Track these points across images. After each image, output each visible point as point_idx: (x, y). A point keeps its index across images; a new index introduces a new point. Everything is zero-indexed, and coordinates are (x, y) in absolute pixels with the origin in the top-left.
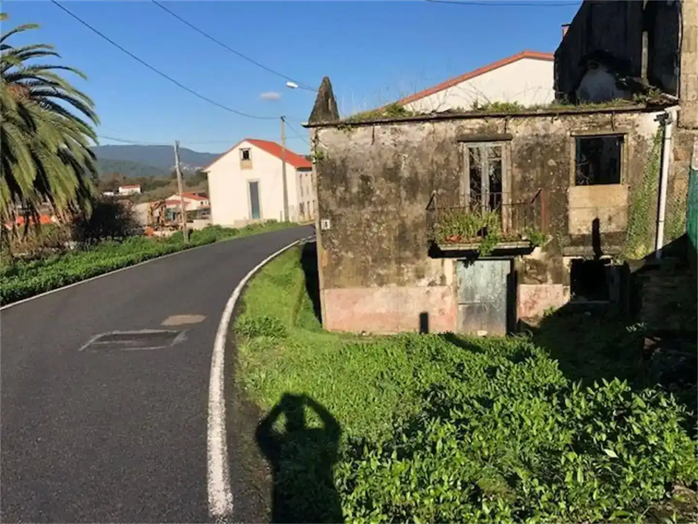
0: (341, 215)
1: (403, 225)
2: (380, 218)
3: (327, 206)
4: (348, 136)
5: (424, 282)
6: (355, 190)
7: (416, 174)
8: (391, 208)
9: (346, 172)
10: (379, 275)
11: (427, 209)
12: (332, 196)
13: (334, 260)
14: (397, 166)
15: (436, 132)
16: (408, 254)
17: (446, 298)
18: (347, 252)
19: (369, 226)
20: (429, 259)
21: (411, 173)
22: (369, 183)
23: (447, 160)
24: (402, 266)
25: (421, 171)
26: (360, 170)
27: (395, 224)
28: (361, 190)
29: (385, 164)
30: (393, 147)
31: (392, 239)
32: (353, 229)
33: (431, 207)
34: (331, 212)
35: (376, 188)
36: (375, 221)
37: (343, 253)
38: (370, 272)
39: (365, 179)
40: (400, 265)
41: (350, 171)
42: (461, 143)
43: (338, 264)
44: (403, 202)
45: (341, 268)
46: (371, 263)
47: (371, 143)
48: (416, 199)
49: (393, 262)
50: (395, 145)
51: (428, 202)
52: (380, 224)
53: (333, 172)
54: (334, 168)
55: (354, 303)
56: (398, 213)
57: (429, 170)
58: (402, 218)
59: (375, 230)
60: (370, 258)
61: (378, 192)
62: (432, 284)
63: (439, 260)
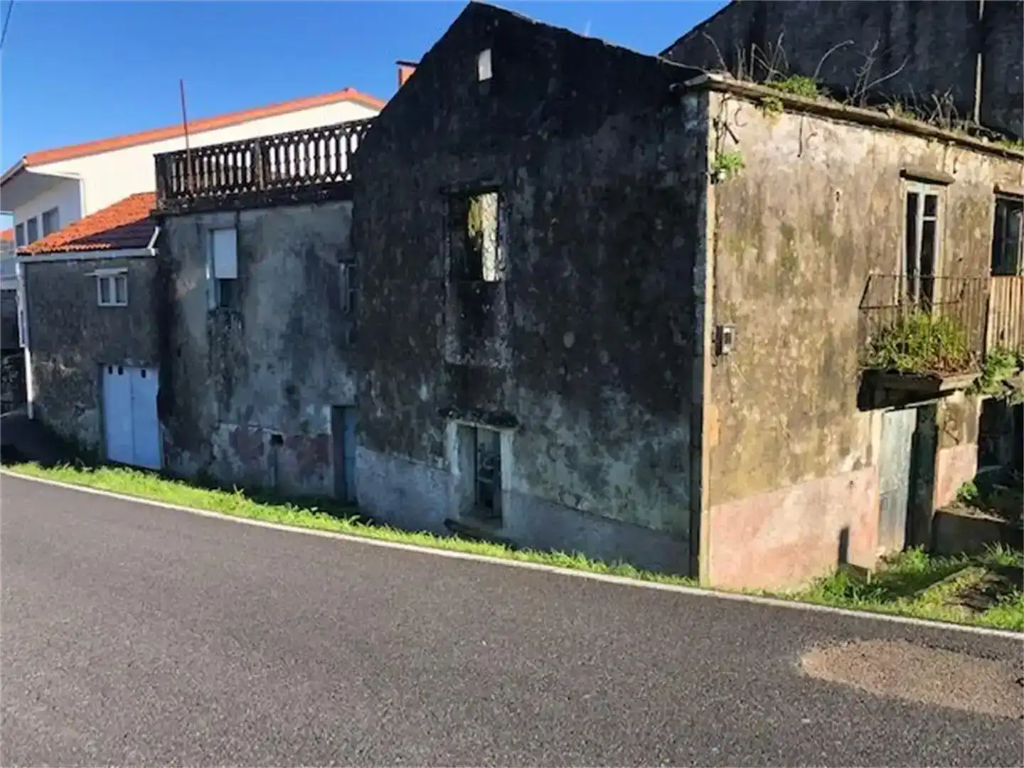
0: (746, 317)
1: (829, 341)
2: (803, 326)
3: (728, 295)
4: (769, 129)
5: (849, 462)
6: (772, 256)
7: (851, 232)
8: (817, 303)
9: (761, 213)
10: (794, 457)
11: (860, 308)
12: (737, 270)
13: (729, 428)
14: (829, 214)
15: (877, 150)
16: (833, 405)
17: (869, 492)
18: (751, 407)
19: (786, 344)
20: (858, 414)
21: (845, 231)
22: (792, 243)
23: (887, 209)
24: (826, 431)
25: (857, 228)
26: (781, 213)
27: (821, 338)
28: (779, 259)
29: (814, 205)
30: (824, 167)
31: (816, 373)
32: (763, 352)
33: (864, 305)
34: (733, 309)
35: (800, 257)
36: (795, 331)
37: (745, 412)
38: (784, 452)
39: (788, 233)
40: (823, 428)
41: (767, 213)
42: (903, 179)
43: (736, 439)
44: (833, 289)
45: (739, 448)
46: (785, 430)
47: (797, 153)
48: (848, 287)
49: (814, 425)
50: (828, 166)
51: (862, 294)
52: (801, 338)
53: (743, 210)
54: (744, 202)
55: (756, 530)
56: (825, 312)
57: (866, 228)
58: (830, 326)
59: (794, 353)
60: (784, 419)
61: (802, 267)
62: (857, 466)
63: (868, 413)
